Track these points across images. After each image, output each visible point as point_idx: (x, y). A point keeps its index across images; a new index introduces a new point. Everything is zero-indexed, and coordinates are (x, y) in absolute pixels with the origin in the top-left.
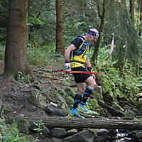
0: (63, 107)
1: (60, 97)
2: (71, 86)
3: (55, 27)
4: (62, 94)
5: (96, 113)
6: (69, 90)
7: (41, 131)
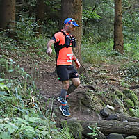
0: (121, 110)
1: (118, 99)
2: (130, 88)
3: (113, 21)
4: (120, 96)
6: (129, 92)
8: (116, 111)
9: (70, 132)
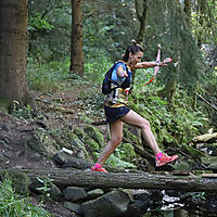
0: (82, 155)
1: (77, 139)
2: (93, 124)
3: (69, 33)
4: (80, 136)
5: (132, 165)
6: (91, 130)
7: (48, 192)
8: (75, 155)
9: (13, 186)
